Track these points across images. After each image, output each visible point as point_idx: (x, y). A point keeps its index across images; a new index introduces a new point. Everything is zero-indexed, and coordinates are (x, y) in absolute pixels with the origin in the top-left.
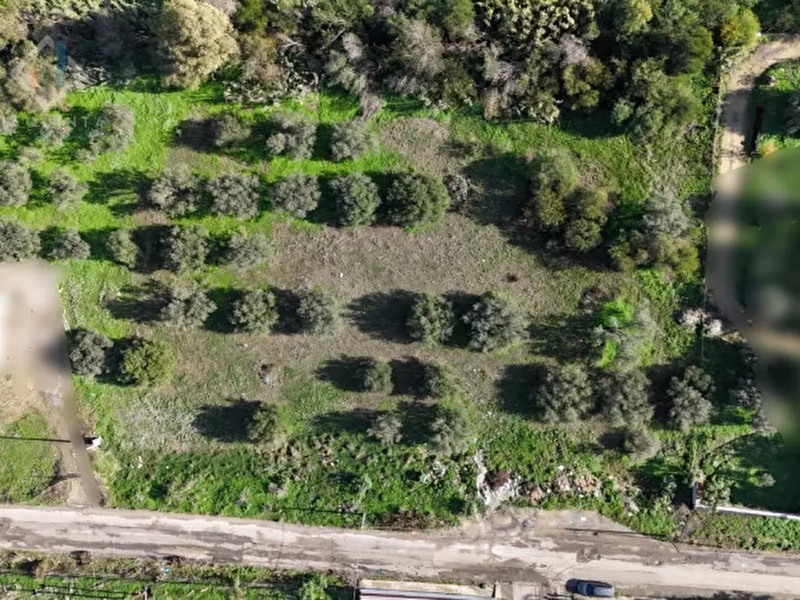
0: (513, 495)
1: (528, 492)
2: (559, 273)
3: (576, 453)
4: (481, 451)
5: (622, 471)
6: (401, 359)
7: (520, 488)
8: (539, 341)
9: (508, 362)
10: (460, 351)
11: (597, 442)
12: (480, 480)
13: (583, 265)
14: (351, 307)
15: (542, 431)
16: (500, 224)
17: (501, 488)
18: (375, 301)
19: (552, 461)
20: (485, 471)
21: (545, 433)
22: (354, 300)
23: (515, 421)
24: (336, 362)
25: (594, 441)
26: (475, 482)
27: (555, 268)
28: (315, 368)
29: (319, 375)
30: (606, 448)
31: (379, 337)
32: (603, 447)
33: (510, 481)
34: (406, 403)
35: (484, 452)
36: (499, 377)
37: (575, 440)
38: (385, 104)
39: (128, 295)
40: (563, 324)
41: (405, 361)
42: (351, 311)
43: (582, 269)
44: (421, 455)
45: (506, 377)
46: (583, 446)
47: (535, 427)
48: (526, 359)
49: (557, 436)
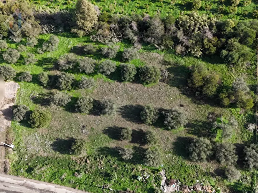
0: (176, 189)
1: (183, 189)
2: (199, 106)
3: (204, 175)
4: (164, 170)
5: (224, 186)
6: (136, 130)
7: (180, 187)
8: (191, 129)
9: (178, 136)
10: (160, 129)
11: (213, 172)
12: (163, 182)
13: (209, 104)
14: (120, 108)
15: (191, 165)
16: (178, 87)
17: (172, 186)
18: (130, 107)
19: (194, 178)
20: (165, 179)
21: (191, 166)
22: (122, 107)
23: (179, 159)
24: (111, 128)
25: (212, 171)
26: (161, 183)
27: (198, 104)
28: (103, 129)
29: (104, 132)
30: (217, 175)
31: (129, 120)
32: (216, 174)
33: (176, 184)
34: (136, 147)
35: (166, 171)
36: (174, 141)
37: (204, 170)
38: (142, 48)
39: (40, 96)
40: (200, 124)
41: (138, 130)
42: (120, 110)
43: (208, 106)
44: (139, 169)
45: (177, 141)
46: (207, 173)
47: (188, 163)
48: (185, 135)
49: (196, 168)
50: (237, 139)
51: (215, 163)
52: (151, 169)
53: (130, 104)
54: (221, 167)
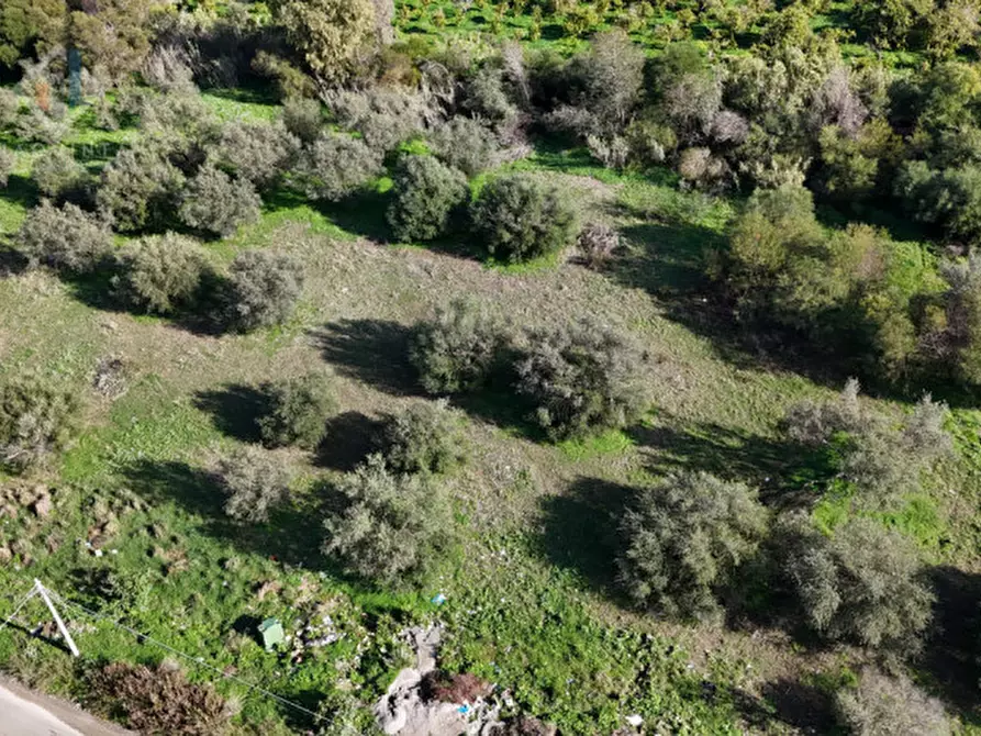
2: (748, 374)
3: (687, 697)
4: (444, 624)
6: (370, 415)
7: (501, 724)
8: (670, 456)
9: (589, 473)
10: (495, 430)
11: (756, 694)
12: (406, 679)
13: (800, 373)
14: (330, 326)
15: (615, 627)
17: (448, 707)
18: (381, 330)
19: (614, 696)
20: (429, 666)
21: (620, 634)
22: (343, 321)
23: (554, 586)
24: (247, 390)
25: (749, 687)
26: (389, 680)
27: (743, 365)
28: (202, 389)
29: (199, 400)
30: (776, 717)
31: (351, 375)
32: (771, 710)
33: (480, 703)
34: (331, 486)
35: (448, 630)
36: (554, 492)
37: (694, 670)
40: (734, 443)
41: (376, 418)
42: (327, 332)
43: (798, 379)
44: (299, 593)
45: (571, 494)
46: (714, 689)
47: (600, 614)
48: (629, 478)
49: (648, 647)
50: (949, 549)
51: (778, 645)
52: (364, 608)
53: (390, 319)
54: (815, 677)
